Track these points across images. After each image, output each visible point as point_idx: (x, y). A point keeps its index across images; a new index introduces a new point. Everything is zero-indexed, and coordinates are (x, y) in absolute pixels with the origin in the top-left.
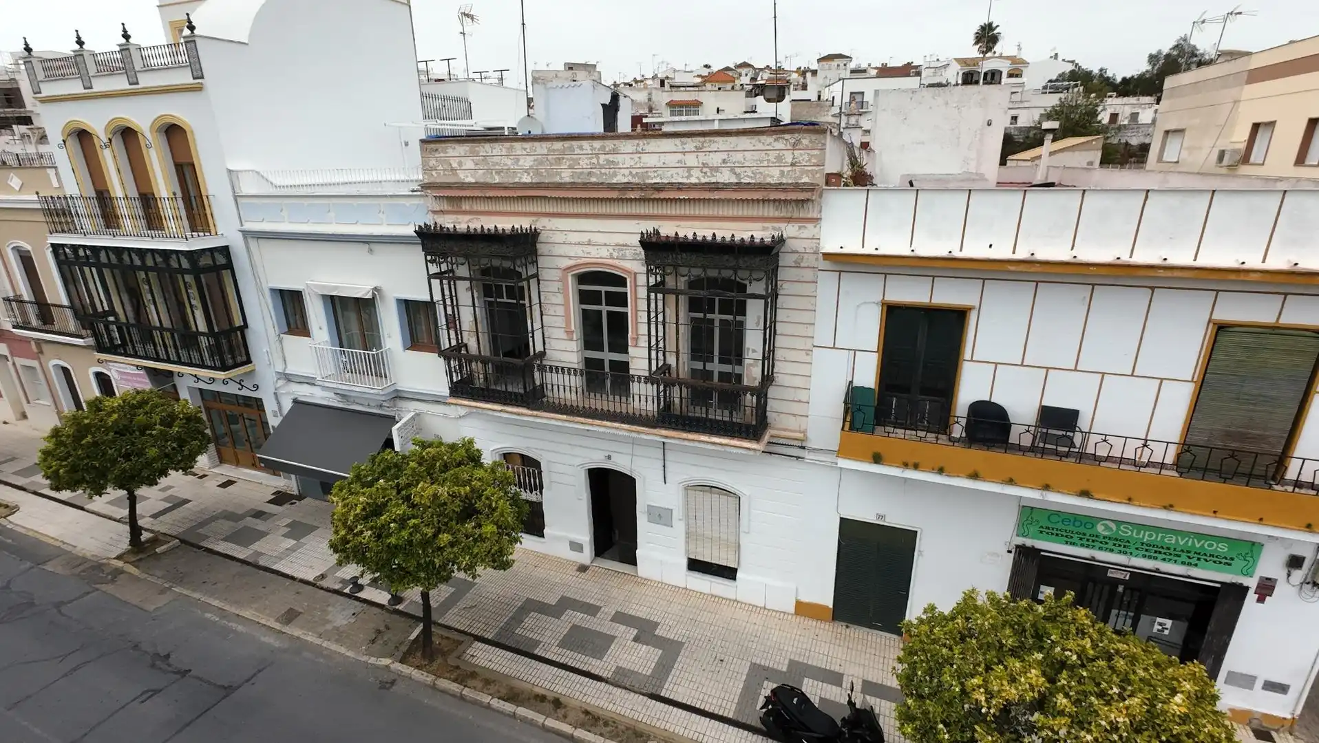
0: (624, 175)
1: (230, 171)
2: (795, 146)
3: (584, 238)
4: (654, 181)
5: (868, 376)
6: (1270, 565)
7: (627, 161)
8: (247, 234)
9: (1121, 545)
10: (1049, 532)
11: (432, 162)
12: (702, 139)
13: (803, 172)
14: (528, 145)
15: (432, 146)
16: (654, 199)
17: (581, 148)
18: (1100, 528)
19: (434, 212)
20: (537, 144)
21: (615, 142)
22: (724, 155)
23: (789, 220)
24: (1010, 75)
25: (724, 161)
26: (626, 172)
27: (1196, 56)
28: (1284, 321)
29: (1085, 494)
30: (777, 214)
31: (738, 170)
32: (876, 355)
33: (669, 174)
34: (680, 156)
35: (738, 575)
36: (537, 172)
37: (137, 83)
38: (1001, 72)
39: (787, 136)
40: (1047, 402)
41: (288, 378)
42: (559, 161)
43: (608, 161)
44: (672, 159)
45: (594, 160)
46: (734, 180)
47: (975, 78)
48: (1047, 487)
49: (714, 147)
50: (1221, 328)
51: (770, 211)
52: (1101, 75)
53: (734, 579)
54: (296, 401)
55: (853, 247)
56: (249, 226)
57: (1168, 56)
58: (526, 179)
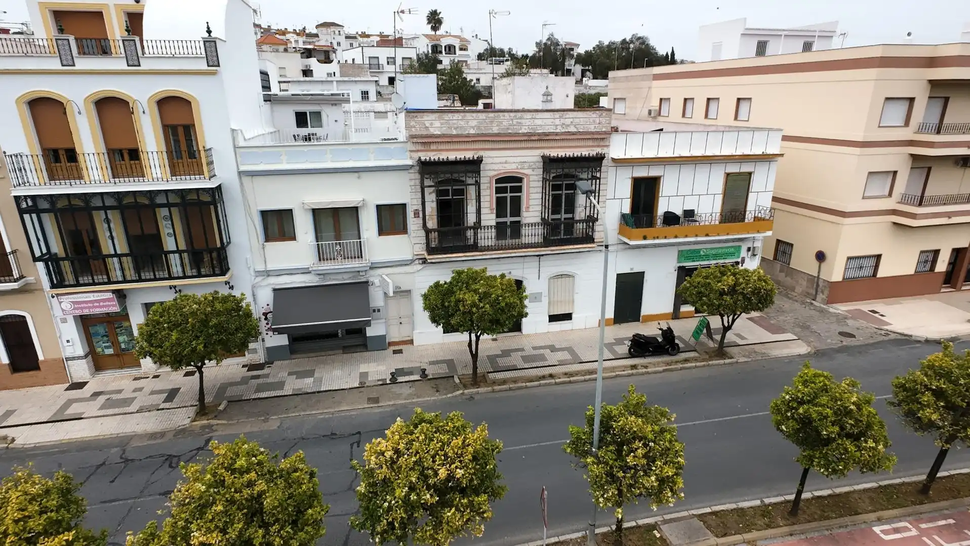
0: (525, 129)
1: (233, 130)
2: (600, 116)
3: (504, 160)
4: (540, 131)
5: (627, 209)
6: (743, 253)
7: (528, 122)
8: (241, 173)
9: (707, 257)
10: (688, 259)
11: (412, 123)
12: (562, 113)
13: (603, 127)
14: (474, 115)
15: (413, 114)
16: (546, 140)
17: (504, 116)
18: (702, 253)
19: (411, 151)
20: (479, 114)
21: (522, 113)
22: (572, 120)
23: (598, 146)
24: (461, 49)
25: (572, 122)
26: (527, 127)
27: (559, 45)
28: (741, 171)
29: (707, 235)
30: (593, 144)
31: (577, 126)
32: (629, 200)
33: (547, 128)
34: (553, 120)
35: (574, 316)
36: (479, 128)
37: (139, 65)
38: (455, 47)
39: (597, 112)
40: (685, 209)
41: (268, 274)
42: (492, 122)
43: (517, 122)
44: (549, 122)
45: (511, 122)
46: (576, 130)
47: (439, 49)
48: (697, 236)
49: (567, 116)
50: (728, 175)
51: (590, 143)
52: (510, 52)
53: (571, 319)
54: (275, 290)
55: (622, 156)
56: (243, 168)
57: (545, 44)
58: (472, 132)
